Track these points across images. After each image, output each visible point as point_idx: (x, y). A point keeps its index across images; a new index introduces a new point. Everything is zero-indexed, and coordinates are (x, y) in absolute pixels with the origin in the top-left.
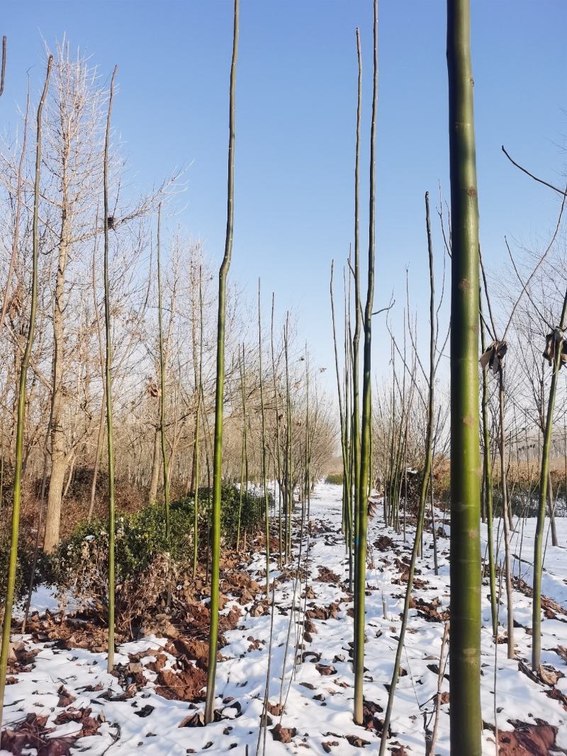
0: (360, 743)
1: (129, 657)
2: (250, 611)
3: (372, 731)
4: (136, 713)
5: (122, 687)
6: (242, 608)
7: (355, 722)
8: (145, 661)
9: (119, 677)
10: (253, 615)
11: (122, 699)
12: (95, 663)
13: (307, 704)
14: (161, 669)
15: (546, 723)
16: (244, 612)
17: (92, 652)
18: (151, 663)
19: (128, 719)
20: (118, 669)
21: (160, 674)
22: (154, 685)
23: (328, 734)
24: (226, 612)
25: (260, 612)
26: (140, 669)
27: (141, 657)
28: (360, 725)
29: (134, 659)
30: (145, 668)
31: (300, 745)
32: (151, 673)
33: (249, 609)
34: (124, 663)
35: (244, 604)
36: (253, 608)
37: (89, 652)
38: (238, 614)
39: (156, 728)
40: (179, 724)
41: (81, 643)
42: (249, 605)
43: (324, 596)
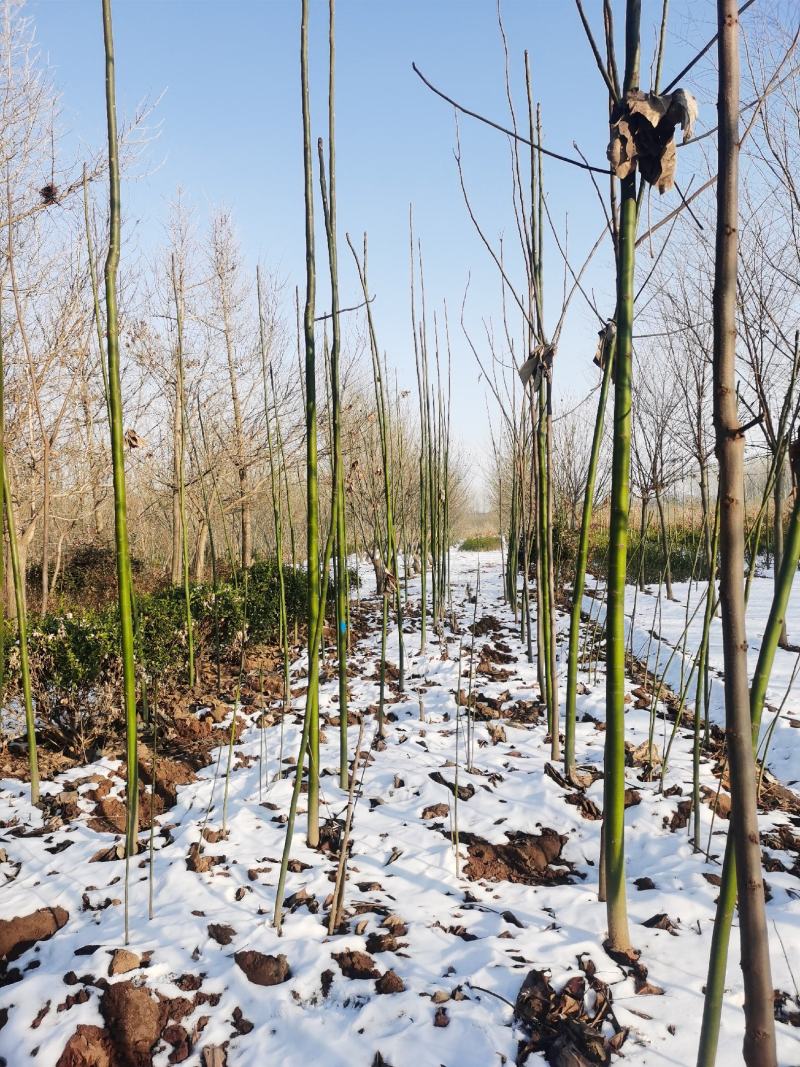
0: (298, 868)
1: (64, 785)
2: (257, 722)
3: (324, 853)
4: (48, 850)
5: (45, 820)
6: (247, 718)
7: (308, 844)
8: (83, 789)
9: (44, 809)
10: (259, 727)
11: (37, 834)
12: (22, 794)
13: (259, 827)
14: (103, 797)
15: (554, 833)
16: (249, 723)
17: (25, 782)
18: (90, 791)
19: (34, 857)
20: (43, 800)
21: (100, 803)
22: (89, 816)
23: (264, 859)
24: (226, 724)
25: (269, 722)
26: (74, 798)
27: (79, 785)
28: (313, 847)
29: (69, 787)
30: (81, 798)
31: (219, 874)
32: (88, 803)
33: (255, 720)
34: (53, 793)
35: (250, 713)
36: (260, 718)
37: (20, 782)
38: (242, 725)
39: (62, 865)
40: (90, 858)
41: (17, 772)
42: (257, 715)
43: (363, 698)
